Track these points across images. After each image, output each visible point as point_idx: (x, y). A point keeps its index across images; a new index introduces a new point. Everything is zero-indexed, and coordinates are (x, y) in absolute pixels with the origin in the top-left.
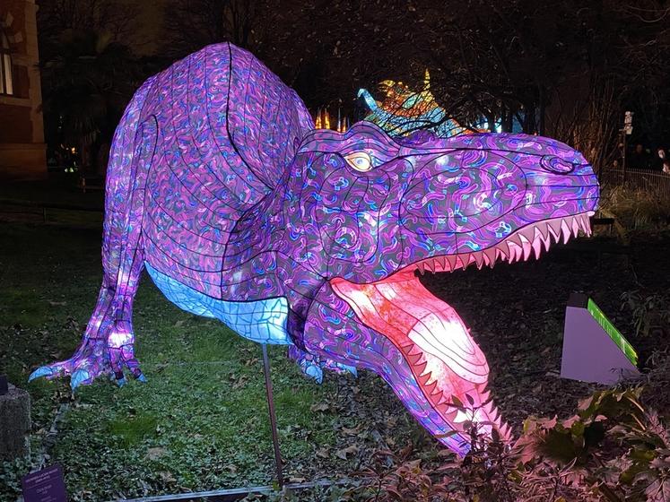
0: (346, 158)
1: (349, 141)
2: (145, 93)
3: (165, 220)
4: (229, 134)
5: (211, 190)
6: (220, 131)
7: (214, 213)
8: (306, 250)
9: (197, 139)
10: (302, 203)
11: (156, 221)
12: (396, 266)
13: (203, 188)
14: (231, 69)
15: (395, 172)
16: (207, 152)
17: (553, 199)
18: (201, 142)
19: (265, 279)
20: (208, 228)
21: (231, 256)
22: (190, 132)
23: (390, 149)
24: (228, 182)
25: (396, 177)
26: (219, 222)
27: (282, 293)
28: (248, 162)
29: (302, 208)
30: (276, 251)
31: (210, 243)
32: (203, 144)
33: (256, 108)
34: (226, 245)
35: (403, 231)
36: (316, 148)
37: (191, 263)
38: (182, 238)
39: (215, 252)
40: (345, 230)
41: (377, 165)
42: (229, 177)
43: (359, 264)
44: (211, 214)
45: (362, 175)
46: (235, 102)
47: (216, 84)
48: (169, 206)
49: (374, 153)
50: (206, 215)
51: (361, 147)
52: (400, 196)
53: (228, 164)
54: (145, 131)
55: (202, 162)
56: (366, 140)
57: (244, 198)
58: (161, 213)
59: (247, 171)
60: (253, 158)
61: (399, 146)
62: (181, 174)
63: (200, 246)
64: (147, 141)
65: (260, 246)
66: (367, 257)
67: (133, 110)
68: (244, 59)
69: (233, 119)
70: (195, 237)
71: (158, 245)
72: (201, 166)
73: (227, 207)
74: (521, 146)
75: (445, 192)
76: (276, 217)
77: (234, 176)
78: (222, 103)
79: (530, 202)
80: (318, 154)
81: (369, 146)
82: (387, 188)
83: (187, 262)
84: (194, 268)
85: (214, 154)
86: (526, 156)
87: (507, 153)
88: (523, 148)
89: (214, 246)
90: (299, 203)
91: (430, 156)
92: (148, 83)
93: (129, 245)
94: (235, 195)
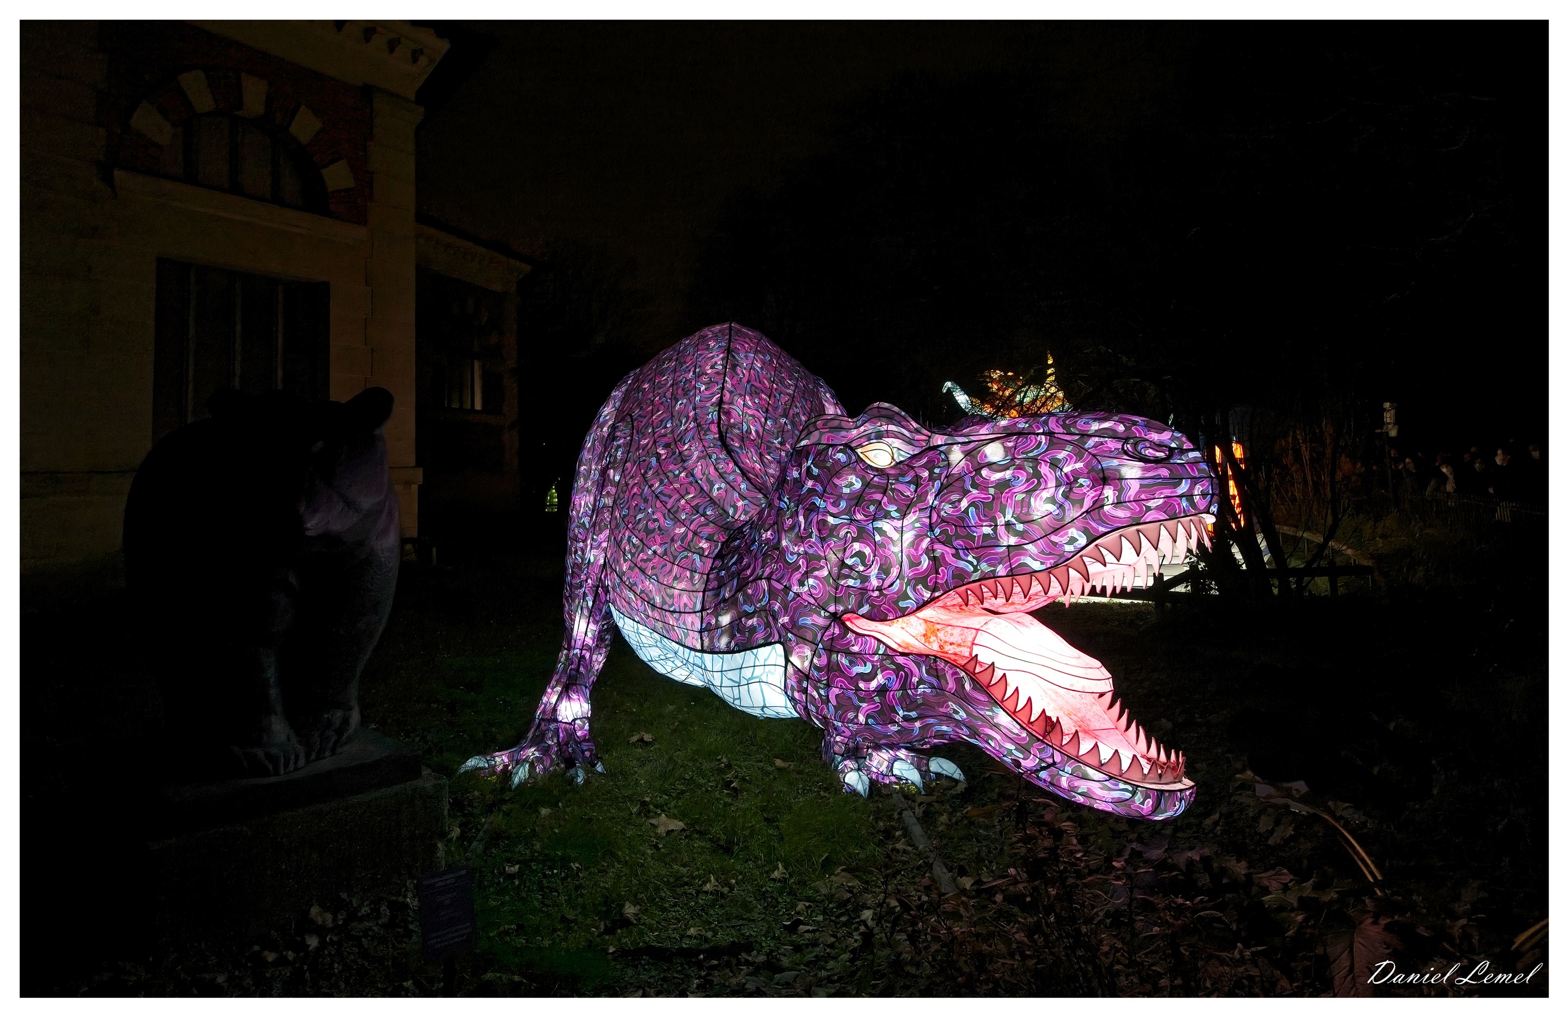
0: (859, 451)
1: (862, 429)
2: (624, 389)
3: (634, 545)
4: (720, 432)
5: (693, 504)
6: (709, 429)
7: (695, 533)
8: (807, 575)
9: (680, 440)
10: (801, 512)
11: (622, 547)
12: (927, 595)
13: (683, 502)
14: (728, 353)
15: (924, 466)
16: (691, 456)
17: (1143, 497)
18: (684, 444)
19: (755, 619)
20: (685, 553)
21: (713, 589)
22: (672, 432)
23: (918, 437)
24: (715, 493)
25: (926, 474)
26: (701, 545)
27: (777, 637)
28: (742, 465)
29: (801, 519)
30: (768, 579)
31: (688, 574)
32: (686, 447)
33: (760, 399)
34: (708, 575)
35: (937, 546)
36: (820, 439)
37: (664, 602)
38: (653, 568)
39: (694, 585)
40: (857, 546)
41: (902, 459)
42: (716, 486)
43: (876, 594)
44: (690, 535)
45: (881, 472)
46: (731, 392)
47: (709, 372)
48: (640, 526)
49: (896, 443)
50: (685, 535)
51: (879, 436)
52: (930, 499)
53: (716, 469)
54: (618, 434)
55: (685, 469)
56: (885, 427)
57: (735, 512)
58: (629, 537)
59: (740, 479)
60: (751, 460)
61: (930, 434)
62: (657, 485)
63: (675, 578)
64: (619, 446)
65: (748, 572)
66: (887, 583)
67: (608, 412)
68: (747, 340)
69: (728, 413)
70: (669, 565)
71: (625, 579)
72: (683, 475)
73: (712, 525)
74: (1095, 426)
75: (992, 491)
76: (769, 533)
77: (723, 485)
78: (713, 395)
79: (1111, 501)
80: (821, 447)
81: (888, 434)
82: (913, 487)
83: (658, 600)
84: (666, 607)
85: (699, 458)
86: (1102, 440)
87: (1077, 437)
88: (1099, 430)
89: (692, 577)
90: (797, 512)
91: (972, 445)
92: (629, 377)
93: (589, 581)
94: (723, 509)
